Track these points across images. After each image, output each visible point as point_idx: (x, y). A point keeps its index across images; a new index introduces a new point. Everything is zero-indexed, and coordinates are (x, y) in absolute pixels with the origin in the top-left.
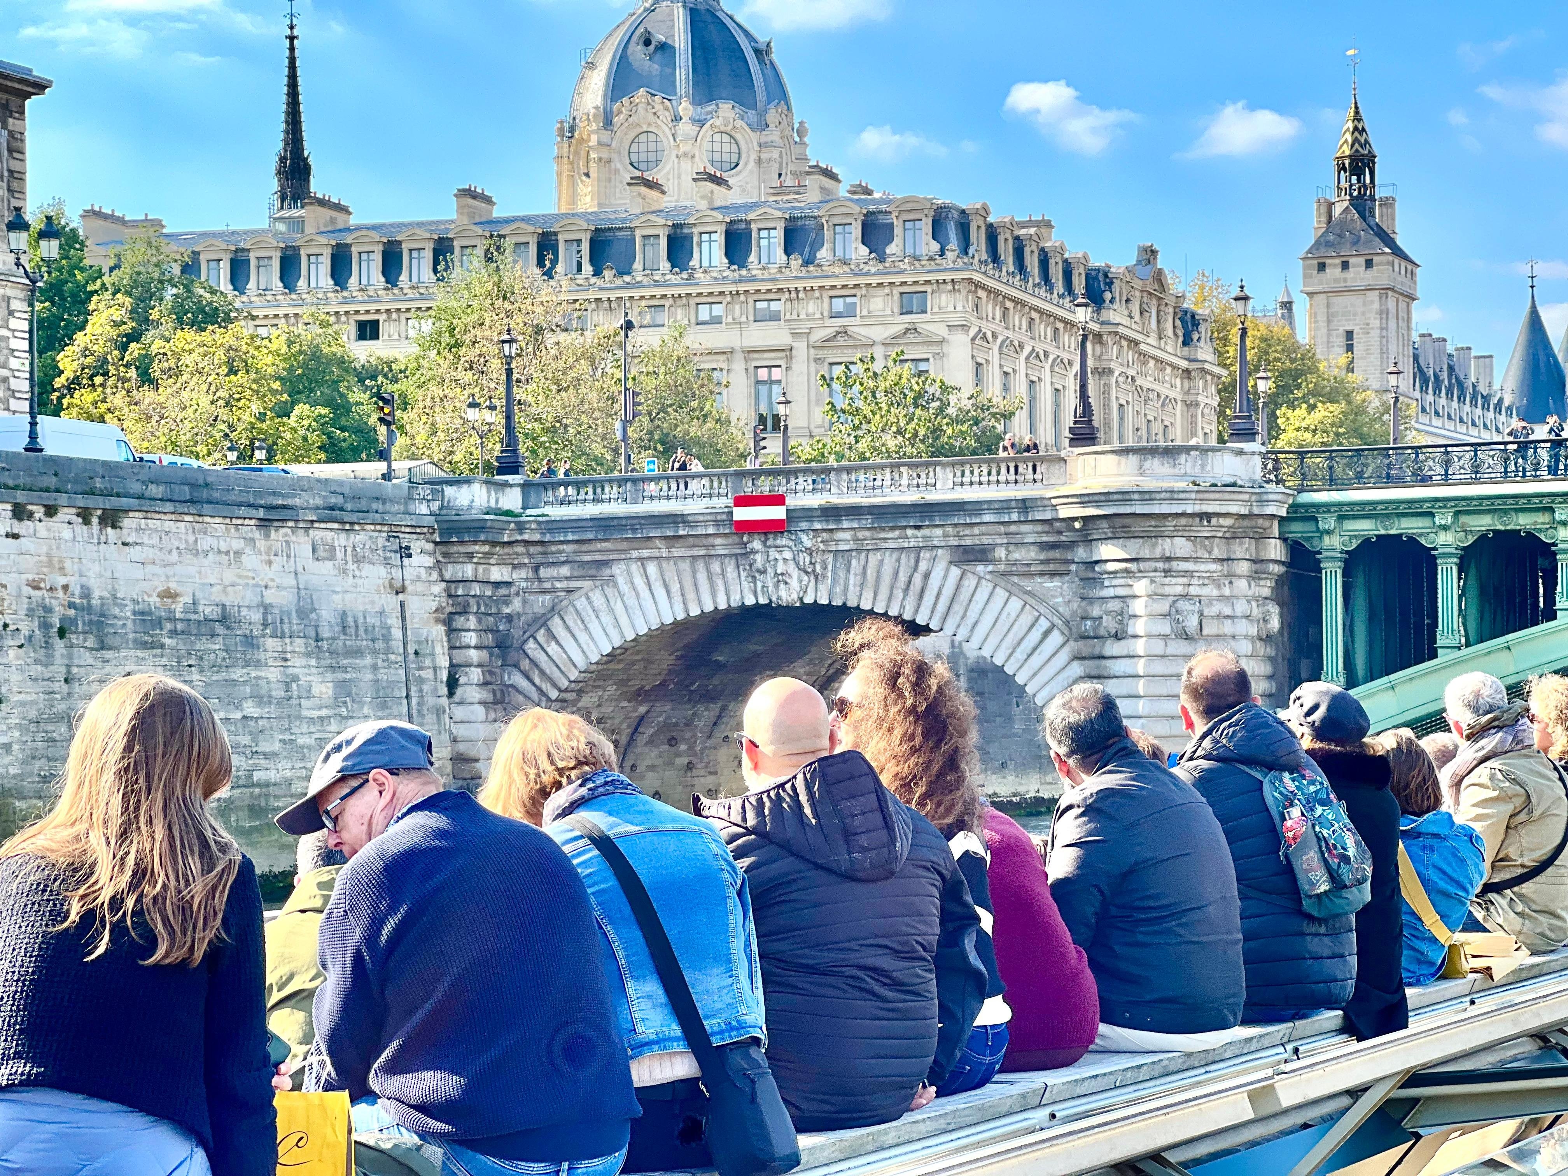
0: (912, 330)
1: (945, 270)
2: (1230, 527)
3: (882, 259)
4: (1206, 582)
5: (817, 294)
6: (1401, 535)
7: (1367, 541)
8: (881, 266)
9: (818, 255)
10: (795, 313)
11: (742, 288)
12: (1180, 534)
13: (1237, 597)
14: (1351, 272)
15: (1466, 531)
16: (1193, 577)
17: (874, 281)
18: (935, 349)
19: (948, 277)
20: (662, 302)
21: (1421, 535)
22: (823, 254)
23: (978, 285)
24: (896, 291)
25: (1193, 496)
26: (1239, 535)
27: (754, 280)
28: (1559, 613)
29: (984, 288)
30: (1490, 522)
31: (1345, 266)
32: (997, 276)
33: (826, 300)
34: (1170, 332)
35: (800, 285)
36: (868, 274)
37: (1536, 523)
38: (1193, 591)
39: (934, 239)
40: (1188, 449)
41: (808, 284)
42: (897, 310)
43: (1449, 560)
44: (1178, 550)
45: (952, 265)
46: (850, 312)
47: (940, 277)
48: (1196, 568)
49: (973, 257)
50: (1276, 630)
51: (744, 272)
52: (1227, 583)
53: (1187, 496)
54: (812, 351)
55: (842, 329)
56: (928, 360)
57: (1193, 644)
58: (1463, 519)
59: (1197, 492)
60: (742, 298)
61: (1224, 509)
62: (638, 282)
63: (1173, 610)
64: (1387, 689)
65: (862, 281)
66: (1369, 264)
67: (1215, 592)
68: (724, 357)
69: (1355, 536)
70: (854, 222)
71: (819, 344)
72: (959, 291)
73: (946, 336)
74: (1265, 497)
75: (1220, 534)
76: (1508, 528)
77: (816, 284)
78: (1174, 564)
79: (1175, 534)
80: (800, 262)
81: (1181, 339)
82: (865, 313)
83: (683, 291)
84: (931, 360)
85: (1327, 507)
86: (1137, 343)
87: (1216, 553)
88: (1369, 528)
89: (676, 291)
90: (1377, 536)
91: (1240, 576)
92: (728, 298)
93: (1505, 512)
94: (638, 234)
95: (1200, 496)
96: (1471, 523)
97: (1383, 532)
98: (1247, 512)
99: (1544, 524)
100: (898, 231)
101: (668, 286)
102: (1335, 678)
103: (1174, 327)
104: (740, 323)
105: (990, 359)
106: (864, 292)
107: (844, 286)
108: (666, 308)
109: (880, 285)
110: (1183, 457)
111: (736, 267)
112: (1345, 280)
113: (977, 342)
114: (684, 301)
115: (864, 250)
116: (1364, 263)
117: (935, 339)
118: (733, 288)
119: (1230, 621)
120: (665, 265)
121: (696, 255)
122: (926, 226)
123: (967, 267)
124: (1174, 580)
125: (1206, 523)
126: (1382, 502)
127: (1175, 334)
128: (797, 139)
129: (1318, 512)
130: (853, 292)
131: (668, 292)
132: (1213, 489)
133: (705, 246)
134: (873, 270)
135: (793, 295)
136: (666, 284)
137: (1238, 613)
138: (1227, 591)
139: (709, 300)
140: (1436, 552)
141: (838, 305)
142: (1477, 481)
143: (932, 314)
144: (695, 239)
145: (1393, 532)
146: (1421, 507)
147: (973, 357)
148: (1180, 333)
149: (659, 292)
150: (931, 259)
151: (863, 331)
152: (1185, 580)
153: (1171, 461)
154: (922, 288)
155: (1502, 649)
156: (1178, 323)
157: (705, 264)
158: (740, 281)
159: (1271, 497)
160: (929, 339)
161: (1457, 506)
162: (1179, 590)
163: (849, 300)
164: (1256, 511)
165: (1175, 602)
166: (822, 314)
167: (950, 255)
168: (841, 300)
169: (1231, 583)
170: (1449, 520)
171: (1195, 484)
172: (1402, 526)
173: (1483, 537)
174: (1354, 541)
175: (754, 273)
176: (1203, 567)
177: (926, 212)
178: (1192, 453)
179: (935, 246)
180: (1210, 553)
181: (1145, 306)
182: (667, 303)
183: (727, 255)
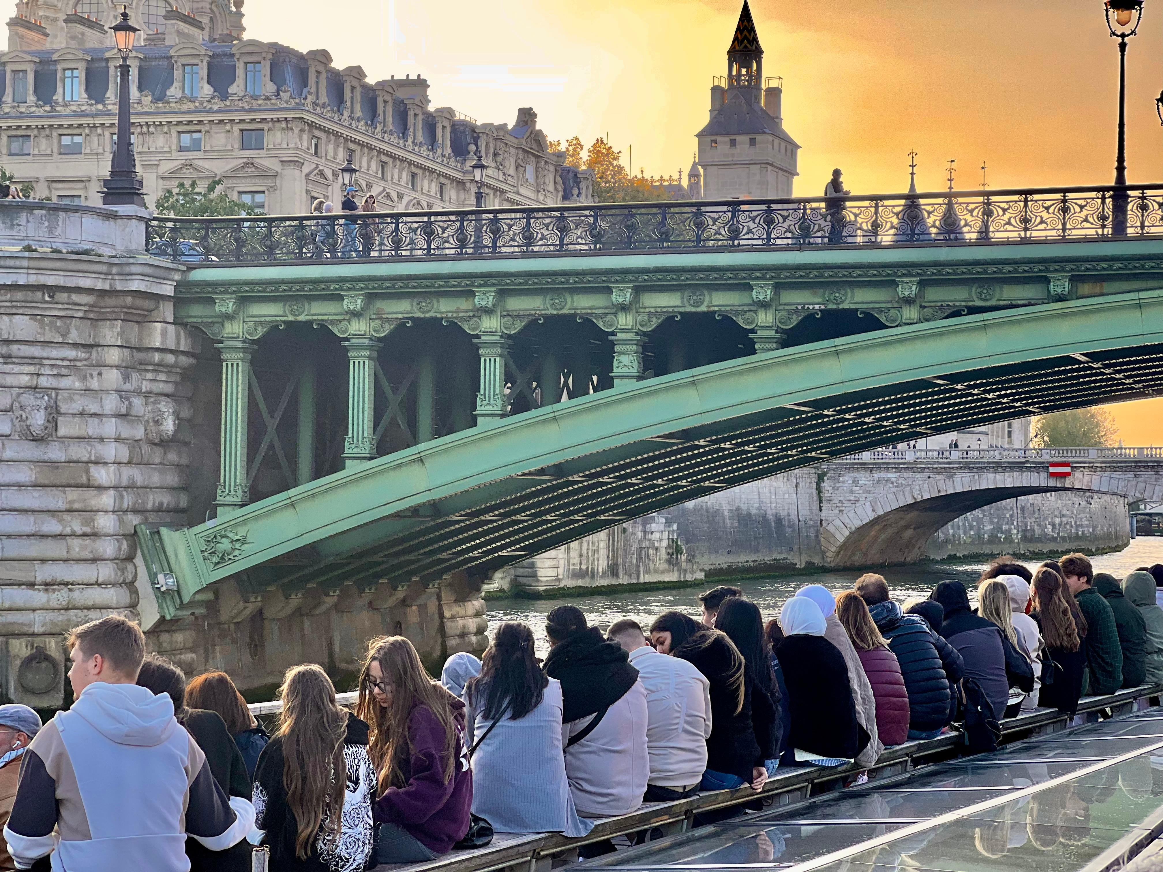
0: (250, 164)
1: (280, 109)
2: (91, 306)
3: (224, 96)
4: (64, 371)
5: (166, 129)
6: (311, 322)
7: (275, 327)
8: (222, 105)
9: (168, 93)
10: (146, 145)
11: (98, 121)
12: (20, 311)
13: (107, 391)
14: (738, 150)
15: (381, 318)
16: (43, 365)
17: (216, 118)
18: (269, 182)
19: (281, 116)
20: (28, 132)
21: (332, 322)
22: (174, 92)
23: (312, 125)
24: (236, 129)
25: (25, 263)
26: (109, 316)
27: (109, 115)
28: (479, 419)
29: (320, 128)
30: (409, 309)
31: (733, 143)
32: (336, 118)
33: (174, 134)
34: (551, 188)
35: (150, 120)
36: (211, 111)
37: (458, 311)
38: (43, 381)
39: (271, 80)
40: (31, 207)
41: (157, 119)
42: (237, 145)
43: (362, 353)
44: (18, 332)
45: (285, 105)
46: (196, 146)
47: (275, 116)
48: (45, 355)
49: (305, 98)
50: (170, 433)
51: (100, 107)
52: (95, 374)
53: (18, 263)
54: (161, 182)
55: (188, 162)
56: (263, 192)
57: (43, 446)
58: (380, 304)
59: (29, 258)
60: (99, 131)
61: (71, 282)
62: (7, 113)
63: (16, 405)
64: (286, 506)
65: (205, 118)
66: (753, 142)
67: (78, 385)
68: (80, 185)
69: (261, 322)
70: (200, 63)
71: (166, 175)
72: (292, 129)
73: (279, 170)
74: (127, 269)
75: (80, 314)
76: (428, 315)
77: (164, 119)
78: (15, 348)
79: (14, 311)
80: (150, 98)
81: (561, 194)
82: (208, 148)
83: (46, 123)
84: (266, 192)
85: (225, 285)
86: (503, 192)
87: (74, 336)
88: (275, 313)
89: (40, 123)
90: (285, 322)
91: (111, 366)
92: (87, 131)
93: (425, 295)
94: (9, 68)
95: (33, 263)
96: (387, 310)
97: (291, 318)
98: (107, 287)
99: (467, 311)
100: (240, 71)
101: (32, 117)
102: (233, 493)
103: (555, 183)
104: (97, 154)
105: (330, 194)
106: (207, 128)
107: (190, 122)
108: (32, 138)
109: (221, 121)
110: (23, 217)
111: (93, 102)
112: (733, 155)
113: (311, 177)
114: (47, 131)
115: (207, 90)
116: (748, 141)
117: (269, 173)
118: (91, 121)
119: (96, 420)
120: (31, 98)
121: (59, 90)
122: (265, 68)
123: (299, 107)
124: (17, 369)
125: (47, 298)
126: (283, 282)
127: (556, 189)
128: (233, 9)
129: (216, 293)
130: (198, 128)
131: (33, 123)
132: (55, 256)
133: (68, 82)
134: (215, 108)
135: (145, 129)
136: (31, 116)
137: (107, 411)
138: (94, 384)
139: (70, 131)
140: (347, 343)
141: (186, 139)
142: (398, 259)
143: (268, 150)
144: (59, 75)
145: (302, 318)
146: (328, 289)
147: (307, 191)
148: (560, 188)
149: (24, 123)
150: (267, 99)
151: (206, 165)
152: (32, 369)
153: (8, 221)
154: (260, 126)
155: (414, 461)
156: (559, 179)
157: (68, 98)
158: (97, 115)
159: (134, 269)
160: (264, 173)
161: (367, 288)
162: (25, 380)
163: (196, 135)
164: (119, 286)
165: (19, 395)
166: (170, 147)
167: (284, 96)
168: (188, 135)
169: (100, 374)
170: (358, 304)
171: (28, 248)
172: (313, 311)
173: (401, 326)
174: (260, 329)
175: (110, 107)
176: (54, 353)
177: (264, 55)
178: (36, 212)
179: (271, 88)
180: (64, 336)
181: (519, 161)
182: (33, 133)
183: (87, 90)
